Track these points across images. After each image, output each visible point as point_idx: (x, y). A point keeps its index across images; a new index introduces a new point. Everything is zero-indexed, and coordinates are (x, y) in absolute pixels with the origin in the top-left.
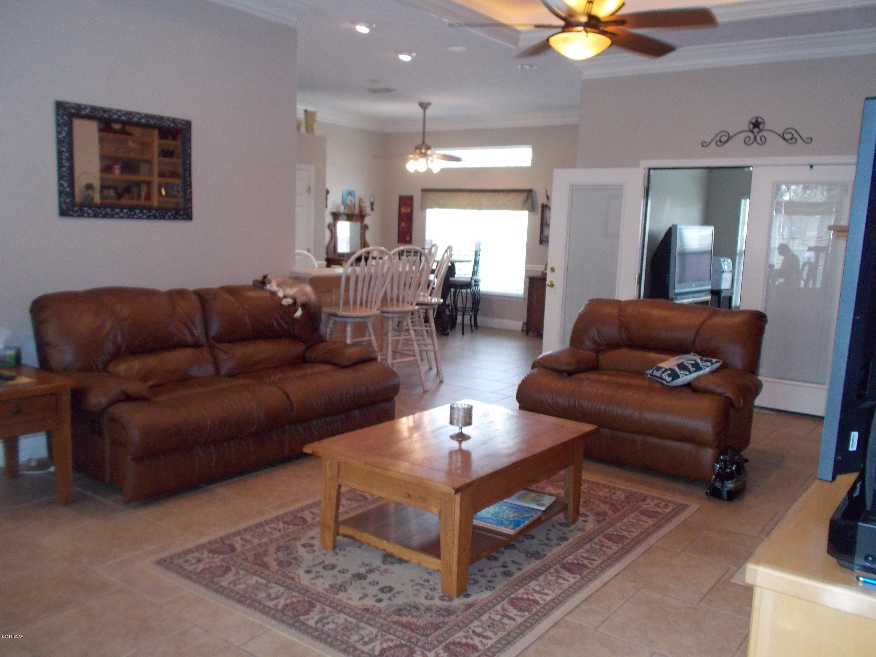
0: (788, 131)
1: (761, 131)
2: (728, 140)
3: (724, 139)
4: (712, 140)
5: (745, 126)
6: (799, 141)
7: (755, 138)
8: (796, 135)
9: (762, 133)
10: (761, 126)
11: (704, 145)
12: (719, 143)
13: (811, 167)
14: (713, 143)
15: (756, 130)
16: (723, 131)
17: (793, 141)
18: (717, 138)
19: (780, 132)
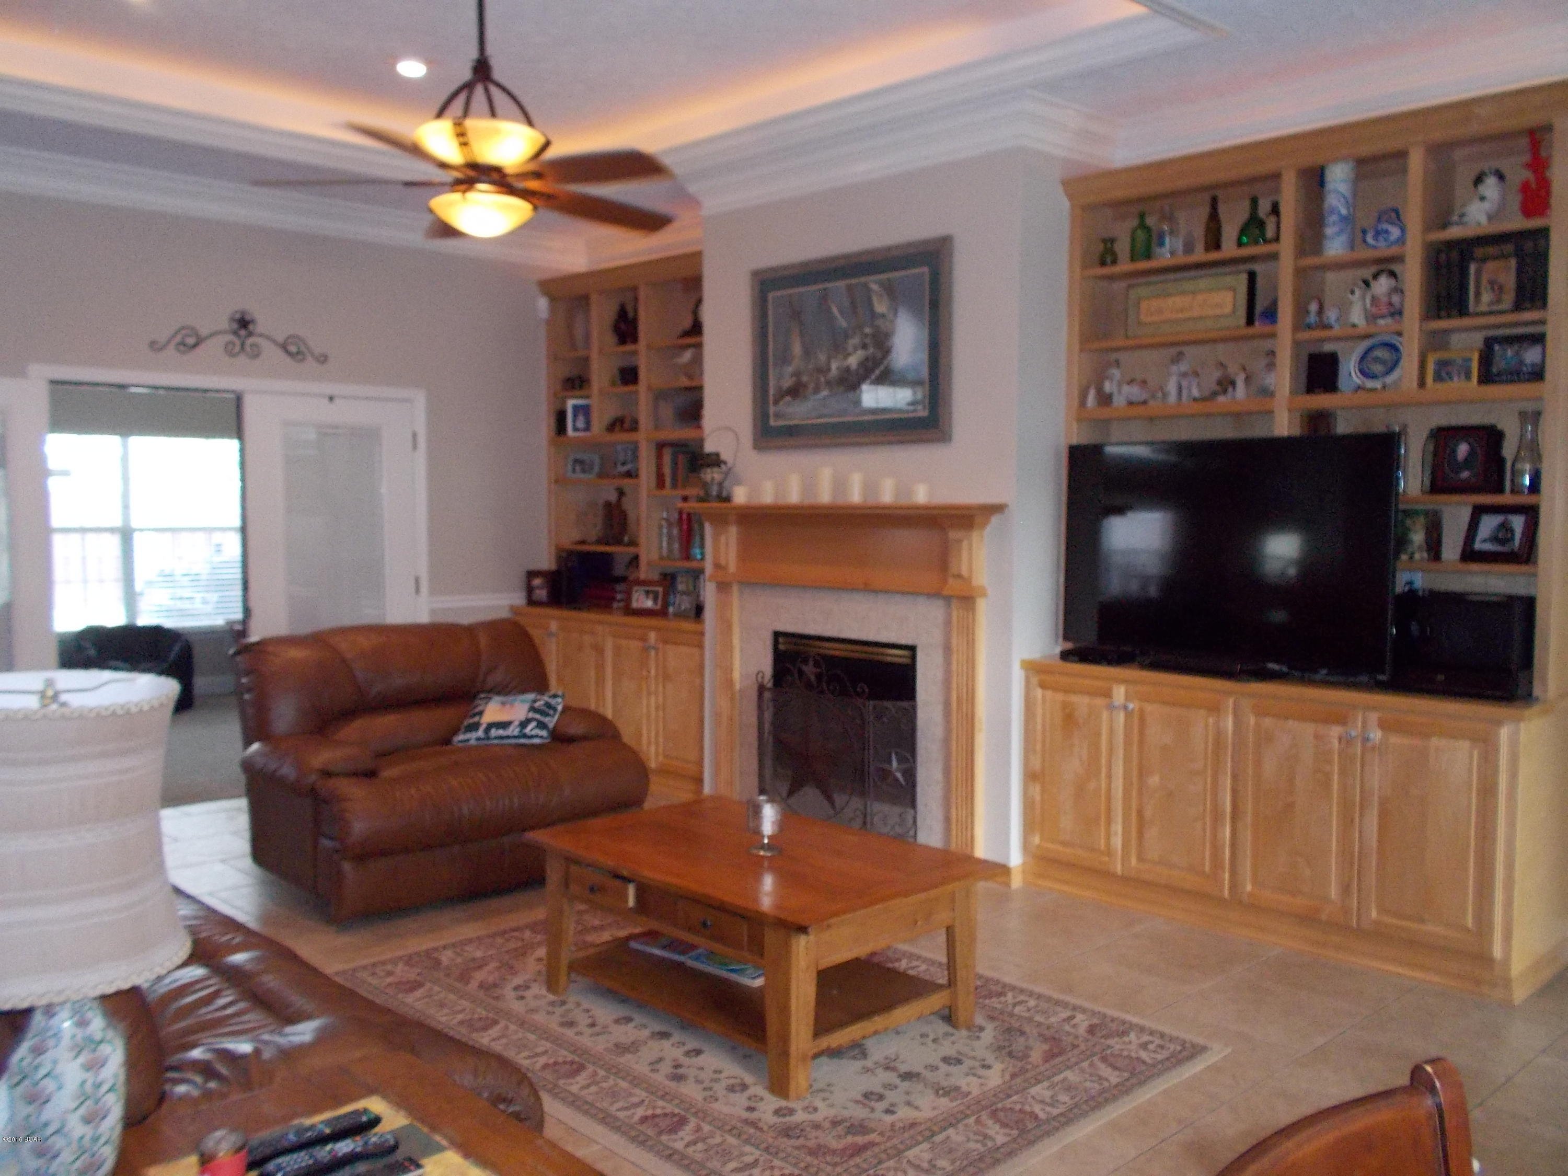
0: (290, 340)
1: (250, 334)
2: (195, 346)
3: (191, 341)
4: (169, 341)
5: (224, 323)
6: (310, 358)
7: (243, 345)
8: (303, 348)
9: (251, 340)
10: (251, 327)
11: (153, 345)
12: (182, 348)
13: (331, 399)
14: (172, 346)
15: (243, 332)
16: (183, 328)
17: (300, 357)
18: (178, 338)
19: (280, 339)
